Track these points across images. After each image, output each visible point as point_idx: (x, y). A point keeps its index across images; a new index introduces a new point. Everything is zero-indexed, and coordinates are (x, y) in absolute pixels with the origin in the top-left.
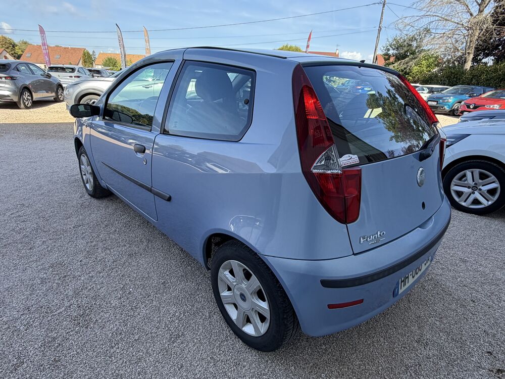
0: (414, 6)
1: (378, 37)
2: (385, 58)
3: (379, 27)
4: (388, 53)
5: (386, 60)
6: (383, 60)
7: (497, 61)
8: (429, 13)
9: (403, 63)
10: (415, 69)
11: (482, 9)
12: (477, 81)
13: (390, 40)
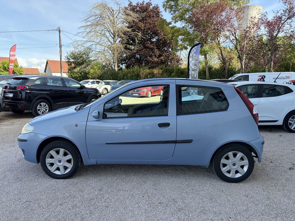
0: (79, 35)
1: (61, 51)
2: (68, 64)
3: (60, 45)
4: (70, 61)
5: (69, 65)
6: (67, 65)
7: (127, 67)
8: (90, 40)
9: (83, 67)
10: (92, 71)
11: (115, 40)
12: (127, 77)
13: (69, 53)
